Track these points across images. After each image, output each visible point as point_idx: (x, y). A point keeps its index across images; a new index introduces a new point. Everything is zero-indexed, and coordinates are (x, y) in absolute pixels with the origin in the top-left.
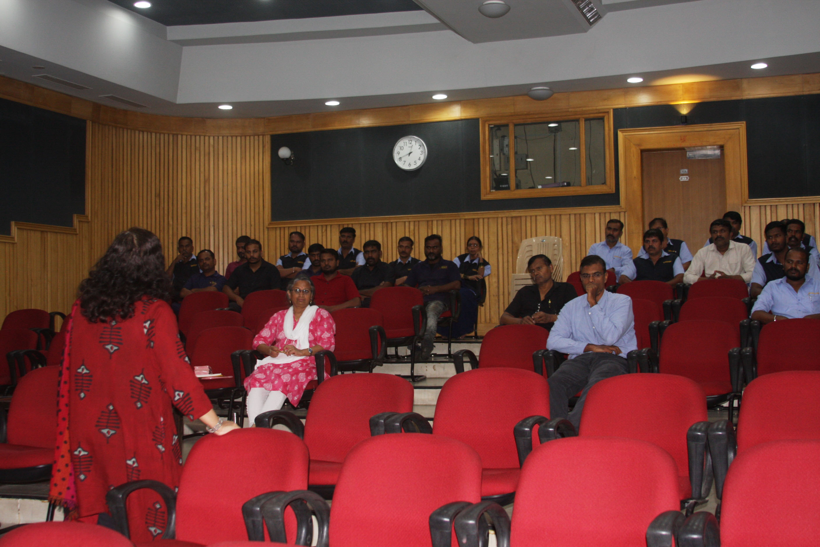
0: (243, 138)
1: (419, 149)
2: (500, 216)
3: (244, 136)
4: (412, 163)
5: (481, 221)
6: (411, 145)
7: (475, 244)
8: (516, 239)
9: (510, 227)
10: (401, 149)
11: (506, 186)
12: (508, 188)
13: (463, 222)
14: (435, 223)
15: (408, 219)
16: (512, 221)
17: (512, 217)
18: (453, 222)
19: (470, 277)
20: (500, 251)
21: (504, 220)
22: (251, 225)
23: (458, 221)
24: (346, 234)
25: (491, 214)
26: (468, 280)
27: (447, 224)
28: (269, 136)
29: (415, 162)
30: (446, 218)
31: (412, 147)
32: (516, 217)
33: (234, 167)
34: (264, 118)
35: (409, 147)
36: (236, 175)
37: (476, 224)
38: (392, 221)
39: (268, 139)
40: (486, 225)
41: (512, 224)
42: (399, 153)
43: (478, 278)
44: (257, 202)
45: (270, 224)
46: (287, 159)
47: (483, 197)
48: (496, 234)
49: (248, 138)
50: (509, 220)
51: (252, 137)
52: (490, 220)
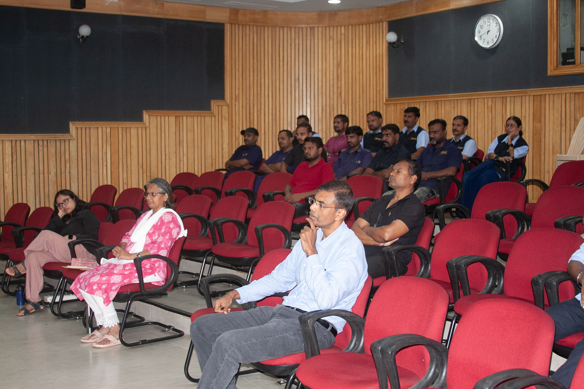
0: (368, 25)
1: (496, 27)
2: (564, 92)
3: (368, 23)
4: (490, 41)
5: (547, 97)
6: (489, 24)
7: (512, 125)
8: (578, 116)
9: (572, 103)
10: (481, 27)
11: (572, 60)
12: (574, 63)
13: (532, 98)
14: (508, 99)
15: (487, 95)
16: (575, 97)
17: (575, 93)
18: (524, 98)
19: (501, 159)
20: (563, 128)
21: (568, 95)
22: (373, 102)
23: (527, 97)
24: (410, 114)
25: (555, 90)
26: (498, 161)
27: (518, 100)
28: (386, 22)
29: (492, 40)
30: (518, 95)
31: (490, 25)
32: (578, 93)
33: (361, 51)
34: (382, 7)
35: (488, 25)
36: (362, 58)
37: (543, 101)
38: (473, 98)
39: (385, 25)
40: (551, 100)
41: (574, 100)
42: (479, 32)
43: (506, 160)
44: (378, 81)
45: (387, 100)
46: (394, 43)
47: (549, 73)
48: (560, 111)
49: (371, 25)
50: (572, 96)
51: (374, 25)
52: (555, 96)
